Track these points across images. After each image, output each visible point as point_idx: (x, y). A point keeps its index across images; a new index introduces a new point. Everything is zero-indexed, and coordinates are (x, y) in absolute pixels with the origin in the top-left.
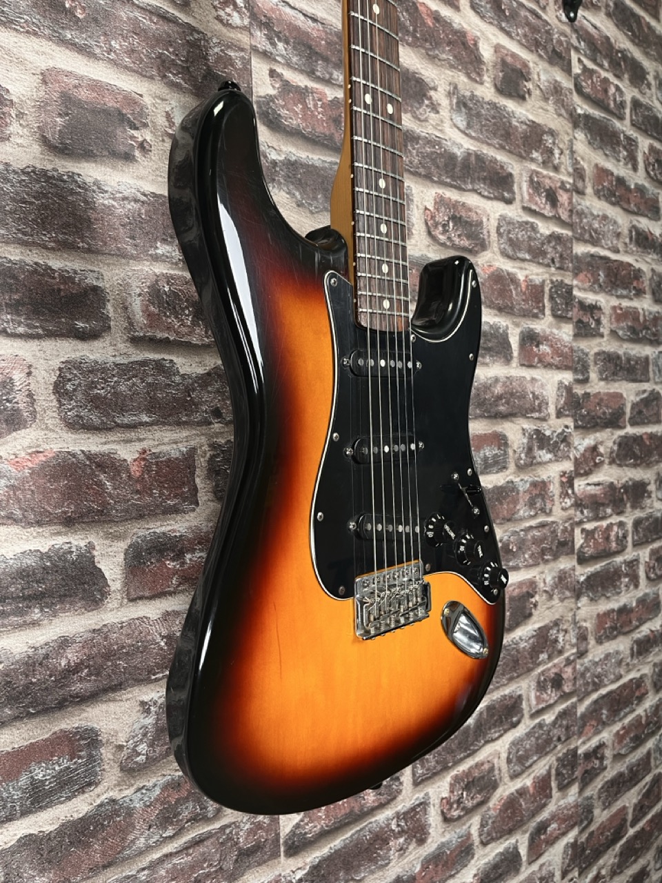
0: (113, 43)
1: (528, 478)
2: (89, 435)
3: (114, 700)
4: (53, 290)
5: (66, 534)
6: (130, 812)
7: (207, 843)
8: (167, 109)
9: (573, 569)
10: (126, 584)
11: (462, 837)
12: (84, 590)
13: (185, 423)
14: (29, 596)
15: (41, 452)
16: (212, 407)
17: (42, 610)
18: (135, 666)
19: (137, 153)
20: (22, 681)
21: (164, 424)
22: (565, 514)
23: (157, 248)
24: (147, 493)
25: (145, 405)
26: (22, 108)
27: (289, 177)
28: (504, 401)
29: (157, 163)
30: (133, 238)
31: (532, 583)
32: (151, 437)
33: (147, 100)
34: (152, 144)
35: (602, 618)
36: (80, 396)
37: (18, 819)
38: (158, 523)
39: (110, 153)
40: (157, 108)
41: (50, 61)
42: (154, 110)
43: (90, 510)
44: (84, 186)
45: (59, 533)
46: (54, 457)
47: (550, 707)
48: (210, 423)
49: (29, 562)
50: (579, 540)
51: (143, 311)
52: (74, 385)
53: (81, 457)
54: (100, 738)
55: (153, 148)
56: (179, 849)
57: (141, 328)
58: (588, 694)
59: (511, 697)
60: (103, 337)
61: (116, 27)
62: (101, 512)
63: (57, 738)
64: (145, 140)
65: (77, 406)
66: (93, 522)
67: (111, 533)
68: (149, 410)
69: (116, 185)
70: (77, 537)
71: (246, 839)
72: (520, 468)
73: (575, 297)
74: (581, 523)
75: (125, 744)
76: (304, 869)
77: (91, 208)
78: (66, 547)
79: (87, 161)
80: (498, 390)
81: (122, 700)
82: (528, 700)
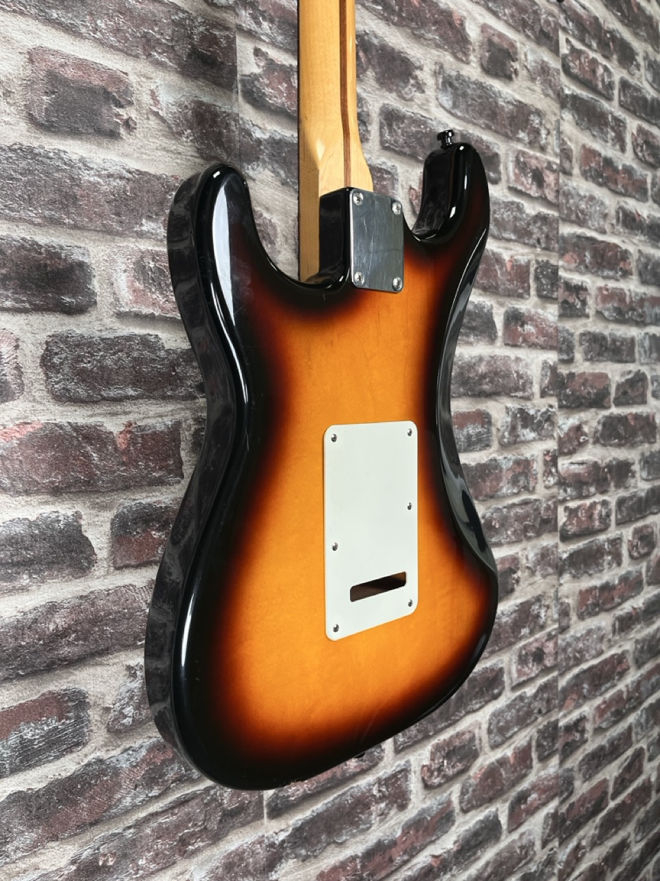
0: (99, 22)
1: (512, 456)
2: (77, 408)
3: (101, 664)
4: (40, 265)
5: (53, 503)
6: (116, 772)
7: (193, 803)
8: (152, 88)
9: (556, 546)
10: (113, 552)
11: (442, 804)
12: (72, 558)
13: (171, 397)
14: (18, 562)
15: (28, 423)
16: (197, 381)
17: (30, 576)
18: (121, 632)
19: (122, 131)
20: (12, 644)
21: (149, 398)
22: (548, 492)
23: (142, 225)
24: (133, 465)
25: (131, 379)
26: (10, 86)
27: (273, 155)
28: (487, 380)
29: (141, 141)
30: (118, 214)
31: (515, 560)
32: (137, 410)
33: (132, 79)
34: (137, 121)
35: (584, 595)
36: (67, 370)
37: (7, 777)
38: (144, 495)
39: (95, 131)
40: (142, 87)
41: (37, 40)
42: (140, 88)
43: (77, 481)
44: (70, 163)
45: (46, 503)
46: (41, 429)
47: (530, 680)
48: (195, 398)
49: (18, 530)
50: (562, 518)
51: (128, 287)
52: (61, 358)
53: (69, 429)
54: (87, 700)
55: (138, 126)
56: (164, 809)
57: (127, 304)
58: (569, 668)
59: (492, 670)
60: (89, 312)
61: (102, 7)
62: (88, 483)
63: (46, 699)
64: (130, 118)
65: (64, 379)
66: (80, 492)
67: (98, 503)
68: (134, 385)
69: (101, 162)
70: (64, 507)
71: (230, 800)
72: (504, 446)
73: (561, 278)
74: (564, 501)
75: (112, 706)
76: (287, 831)
77: (77, 185)
78: (53, 516)
79: (73, 139)
80: (482, 369)
81: (108, 665)
82: (510, 673)
